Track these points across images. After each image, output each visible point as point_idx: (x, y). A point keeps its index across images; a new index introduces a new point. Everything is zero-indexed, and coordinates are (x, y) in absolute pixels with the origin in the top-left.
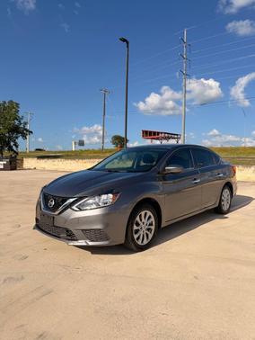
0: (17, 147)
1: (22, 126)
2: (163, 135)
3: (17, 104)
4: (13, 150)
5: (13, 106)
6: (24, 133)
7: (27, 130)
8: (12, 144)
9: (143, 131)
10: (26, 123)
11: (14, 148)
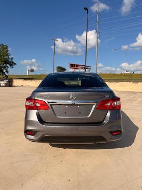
0: (8, 72)
1: (10, 60)
2: (81, 67)
3: (7, 46)
4: (5, 75)
5: (5, 48)
6: (12, 64)
7: (13, 62)
8: (5, 71)
9: (70, 65)
10: (12, 58)
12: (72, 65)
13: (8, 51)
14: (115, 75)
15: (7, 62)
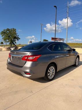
0: (16, 43)
1: (17, 37)
2: (58, 39)
3: (16, 29)
4: (14, 44)
6: (18, 39)
7: (19, 38)
8: (14, 42)
9: (52, 38)
10: (18, 36)
11: (15, 43)
12: (53, 38)
13: (16, 32)
14: (77, 44)
15: (15, 38)
